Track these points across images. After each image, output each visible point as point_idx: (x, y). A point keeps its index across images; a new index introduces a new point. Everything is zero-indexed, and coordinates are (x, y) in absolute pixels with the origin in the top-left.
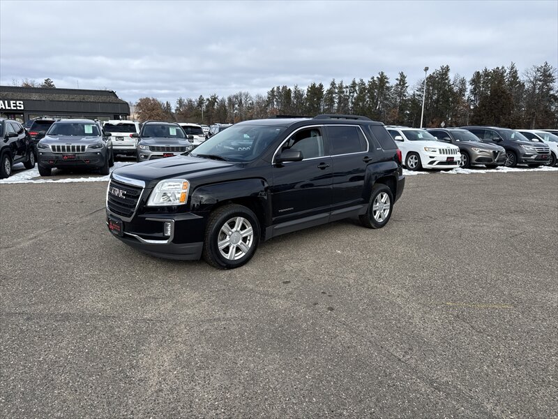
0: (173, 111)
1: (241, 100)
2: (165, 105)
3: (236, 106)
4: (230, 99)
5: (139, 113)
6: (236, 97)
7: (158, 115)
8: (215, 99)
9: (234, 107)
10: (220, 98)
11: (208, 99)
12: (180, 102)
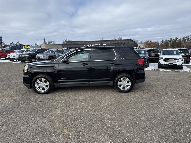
0: (160, 44)
1: (189, 38)
2: (157, 42)
3: (186, 41)
4: (183, 39)
5: (145, 46)
6: (186, 37)
7: (151, 46)
8: (176, 39)
9: (185, 41)
10: (179, 38)
11: (174, 39)
12: (163, 41)
